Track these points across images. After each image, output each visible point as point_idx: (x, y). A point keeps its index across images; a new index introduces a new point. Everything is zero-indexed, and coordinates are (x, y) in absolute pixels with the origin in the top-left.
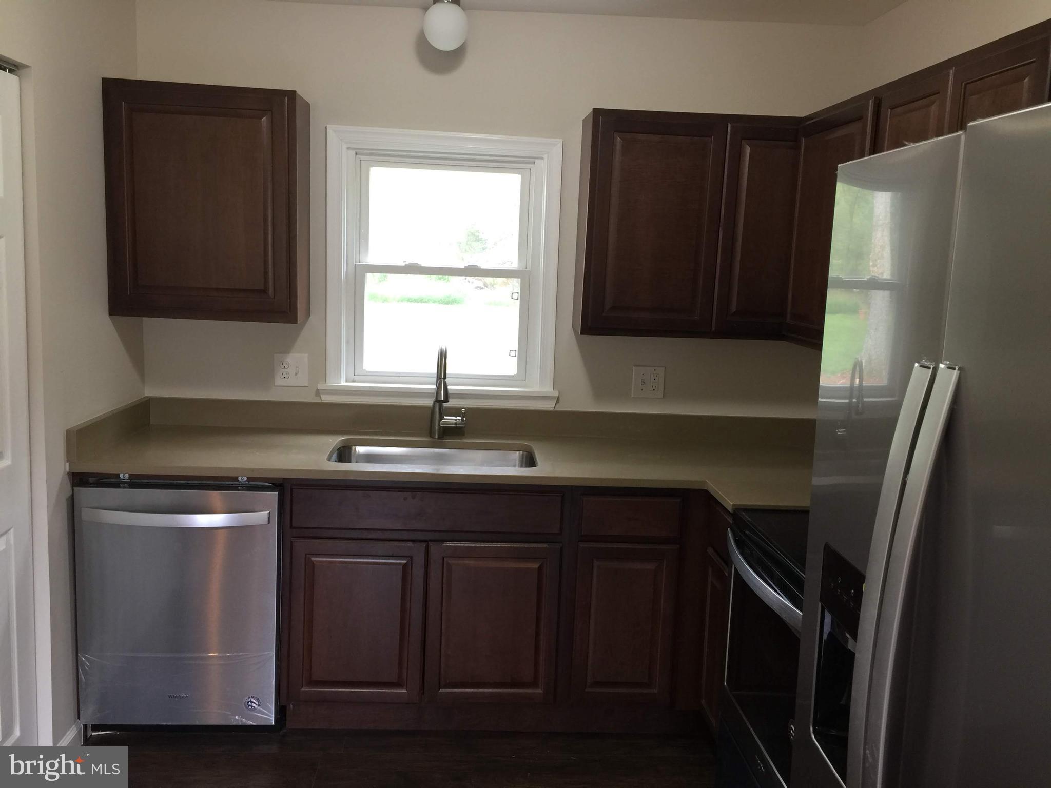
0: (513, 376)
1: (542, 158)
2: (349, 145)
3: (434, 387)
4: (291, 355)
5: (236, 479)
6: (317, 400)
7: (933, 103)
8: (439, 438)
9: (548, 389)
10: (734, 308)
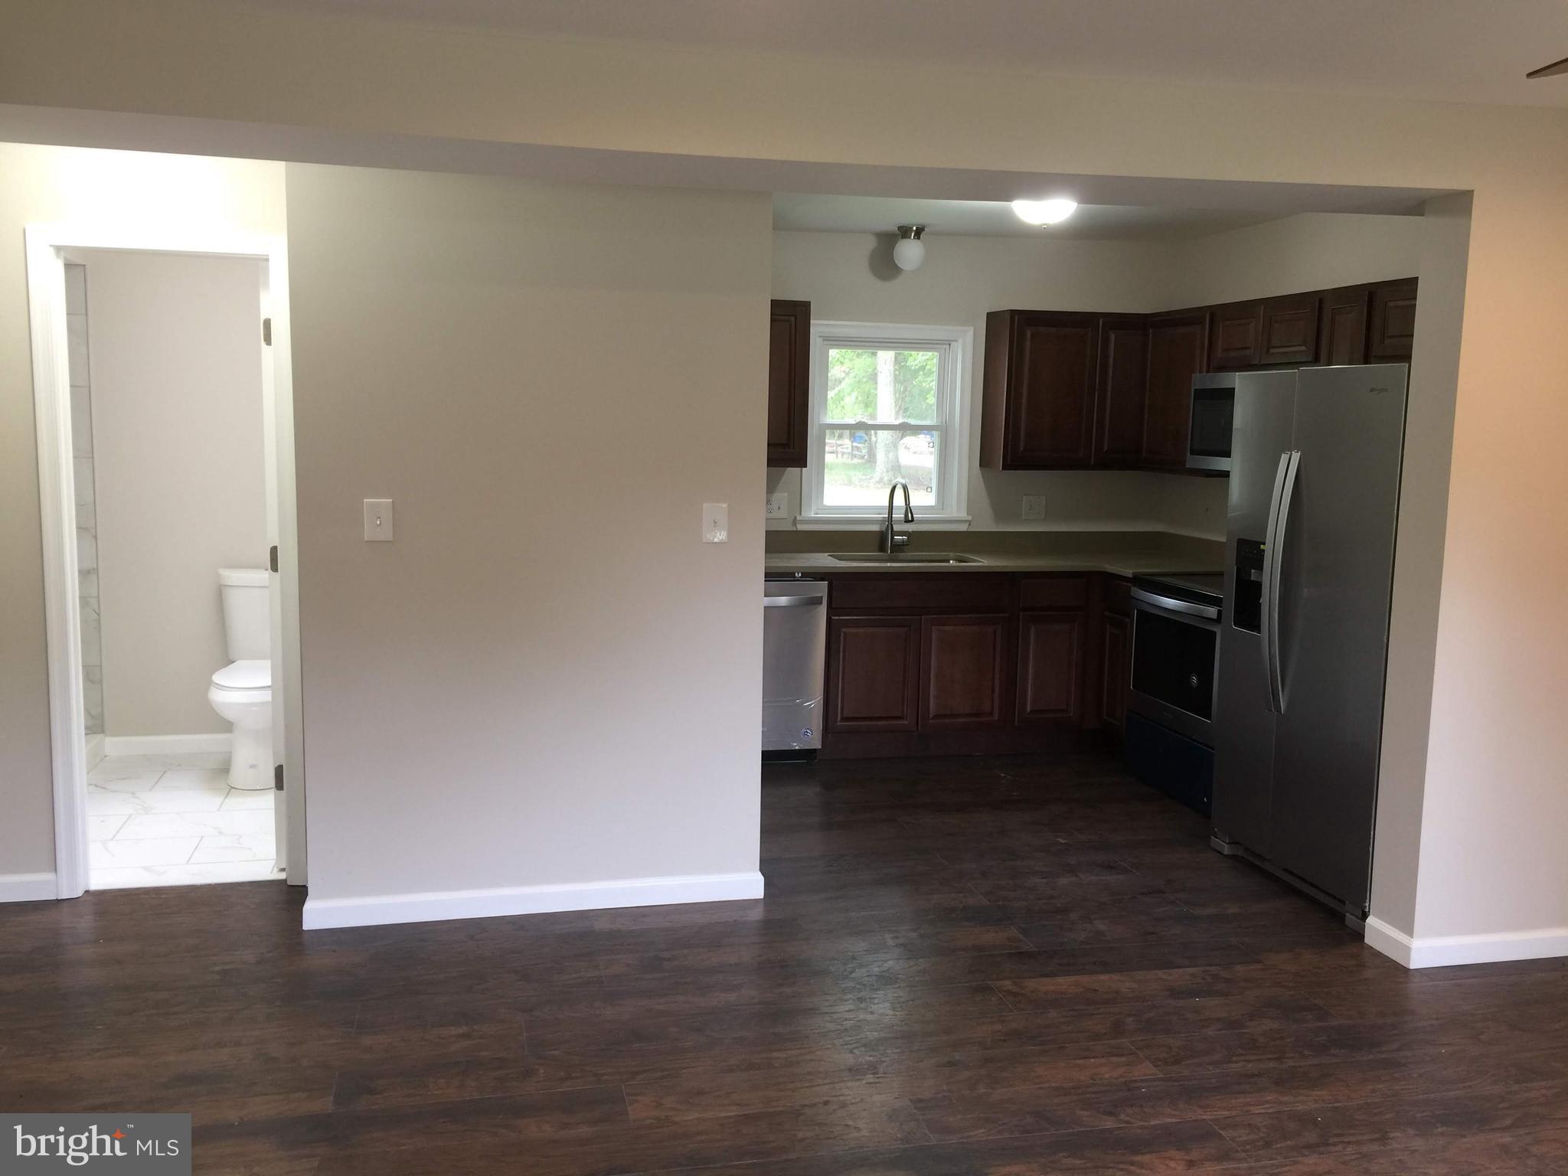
0: (932, 506)
1: (957, 341)
2: (820, 335)
3: (887, 516)
4: (776, 494)
5: (792, 575)
6: (794, 529)
7: (1252, 322)
8: (891, 552)
9: (963, 515)
10: (1106, 448)
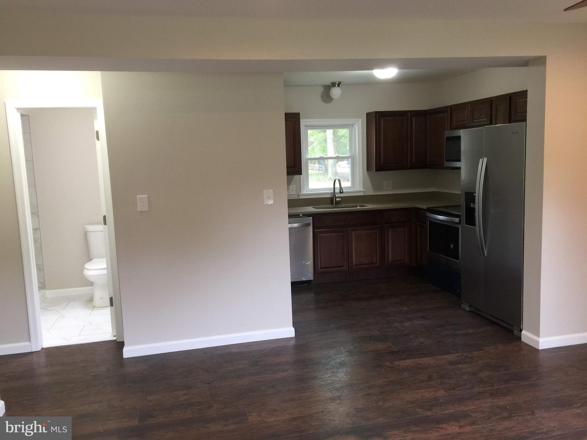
0: (350, 187)
1: (356, 124)
2: (304, 125)
3: (333, 191)
4: (291, 186)
5: (299, 215)
6: (298, 198)
7: (466, 111)
8: (335, 205)
9: (362, 189)
10: (414, 161)
